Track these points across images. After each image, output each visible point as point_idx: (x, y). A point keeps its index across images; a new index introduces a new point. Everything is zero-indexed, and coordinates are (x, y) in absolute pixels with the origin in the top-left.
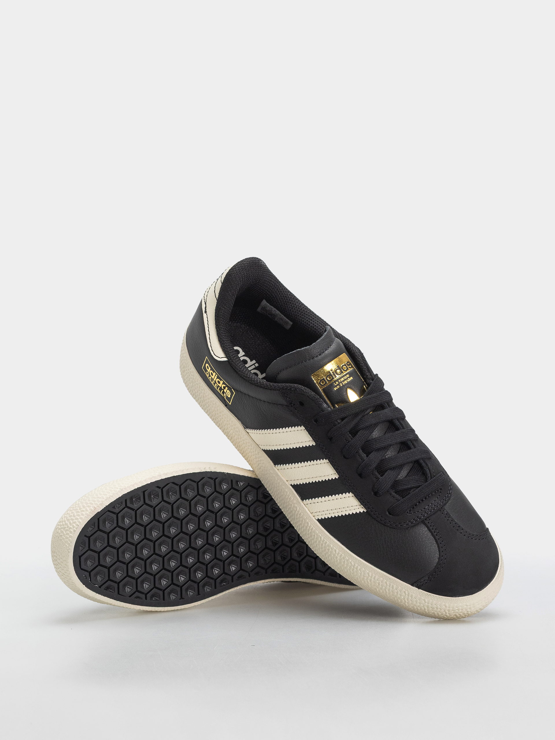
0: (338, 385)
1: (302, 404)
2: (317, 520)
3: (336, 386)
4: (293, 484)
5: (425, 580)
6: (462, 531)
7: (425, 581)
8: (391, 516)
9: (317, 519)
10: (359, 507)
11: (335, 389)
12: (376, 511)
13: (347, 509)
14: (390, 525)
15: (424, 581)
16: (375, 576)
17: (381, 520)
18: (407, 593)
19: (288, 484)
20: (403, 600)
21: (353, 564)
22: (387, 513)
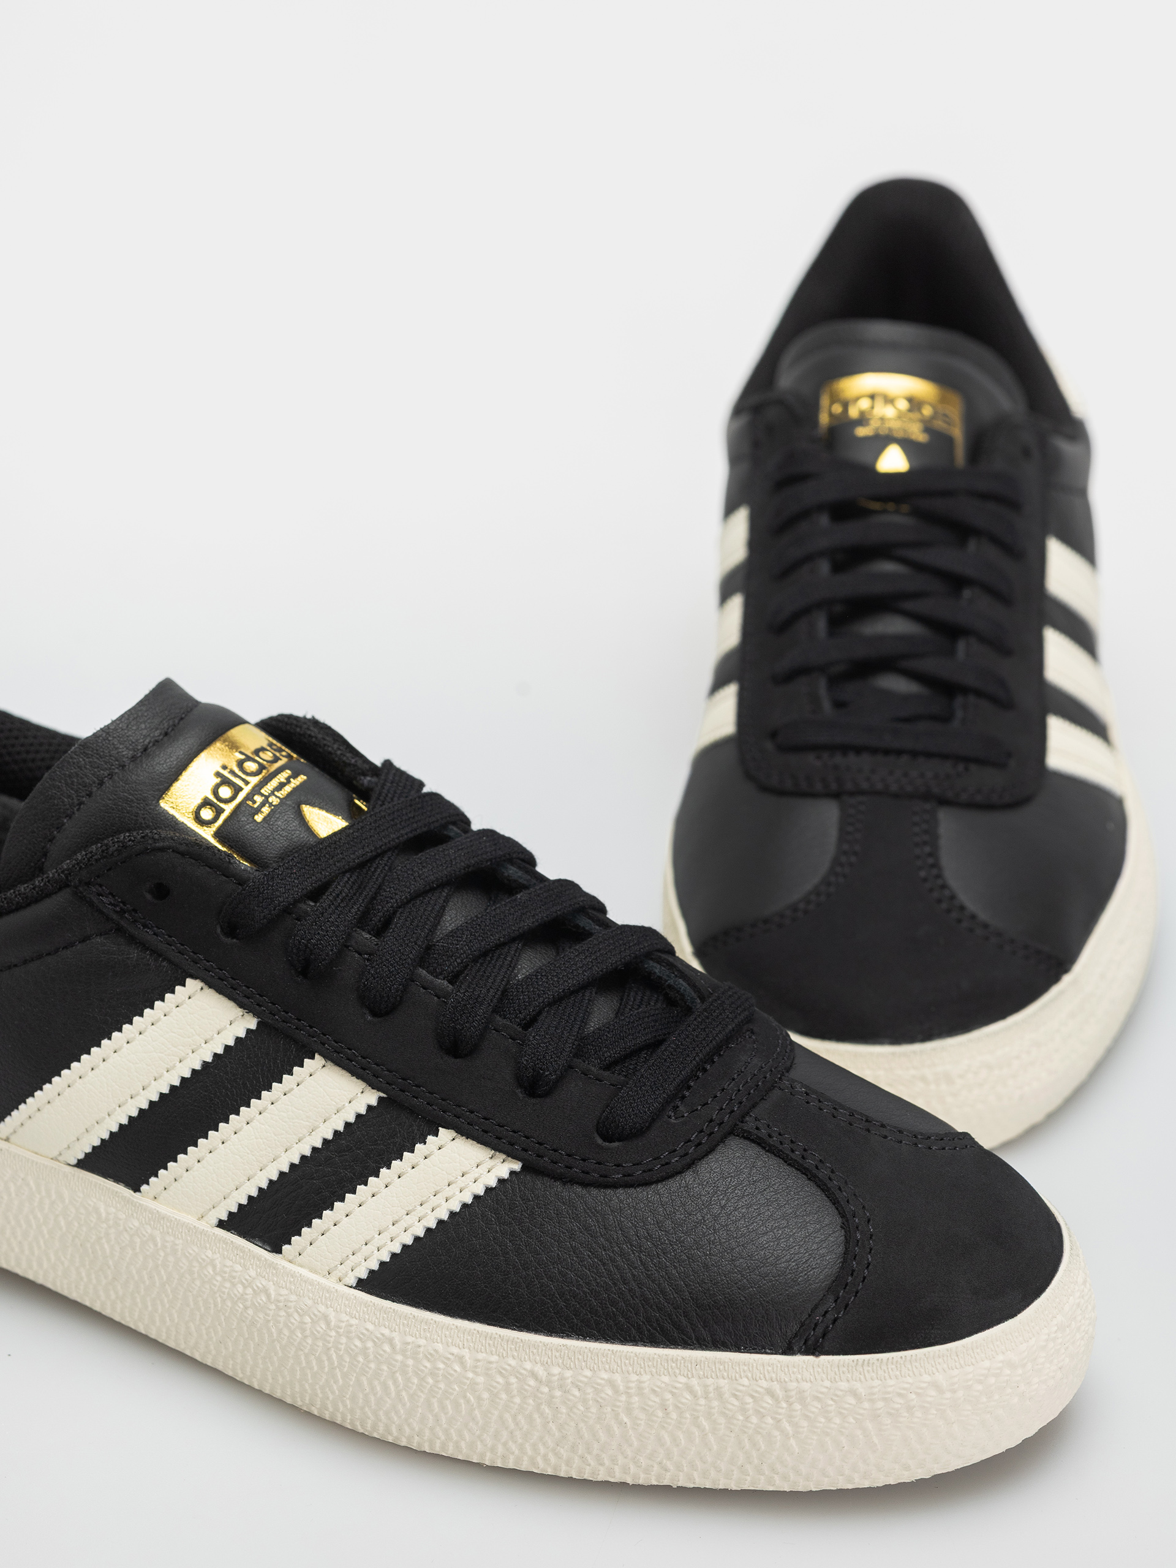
0: (263, 805)
1: (161, 891)
2: (355, 1288)
3: (258, 811)
4: (224, 1217)
5: (826, 1312)
6: (884, 1132)
7: (828, 1316)
8: (616, 1144)
9: (354, 1282)
10: (490, 1163)
11: (259, 818)
12: (555, 1150)
13: (448, 1192)
14: (624, 1176)
15: (824, 1315)
16: (641, 1382)
17: (588, 1173)
18: (778, 1391)
19: (208, 1225)
20: (776, 1433)
21: (541, 1371)
22: (600, 1141)
